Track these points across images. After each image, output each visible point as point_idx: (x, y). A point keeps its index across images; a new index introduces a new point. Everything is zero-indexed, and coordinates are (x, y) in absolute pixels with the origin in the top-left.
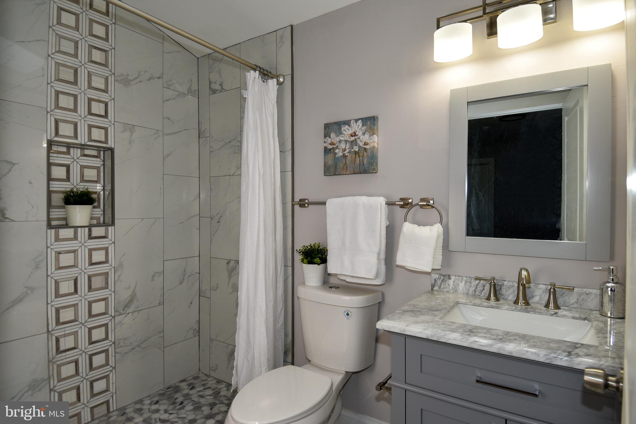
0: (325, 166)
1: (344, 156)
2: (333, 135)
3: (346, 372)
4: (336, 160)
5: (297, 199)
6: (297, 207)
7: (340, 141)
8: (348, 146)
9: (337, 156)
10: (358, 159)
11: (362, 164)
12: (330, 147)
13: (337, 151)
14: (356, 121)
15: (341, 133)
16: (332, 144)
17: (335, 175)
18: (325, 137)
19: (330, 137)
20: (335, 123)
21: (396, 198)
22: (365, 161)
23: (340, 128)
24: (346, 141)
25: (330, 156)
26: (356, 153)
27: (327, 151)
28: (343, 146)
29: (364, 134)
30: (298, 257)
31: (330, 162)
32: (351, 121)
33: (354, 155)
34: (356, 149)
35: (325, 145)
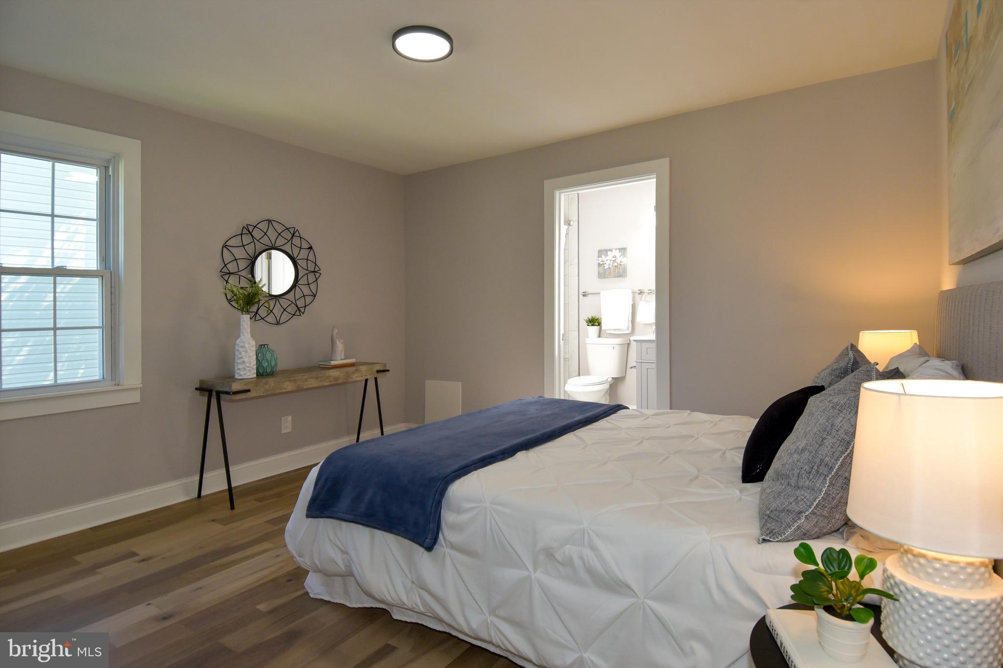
0: (598, 273)
1: (609, 268)
2: (603, 256)
3: (613, 378)
4: (605, 270)
5: (581, 292)
6: (581, 296)
7: (607, 260)
8: (612, 262)
9: (605, 268)
10: (617, 270)
11: (619, 272)
12: (601, 263)
13: (605, 265)
14: (616, 249)
15: (607, 256)
16: (602, 261)
17: (604, 278)
18: (599, 257)
19: (601, 257)
20: (604, 250)
21: (636, 290)
22: (621, 271)
23: (607, 253)
24: (610, 260)
25: (601, 268)
26: (615, 266)
27: (599, 265)
28: (609, 261)
29: (620, 256)
30: (583, 324)
31: (601, 271)
32: (613, 249)
33: (614, 268)
34: (616, 264)
35: (599, 262)
